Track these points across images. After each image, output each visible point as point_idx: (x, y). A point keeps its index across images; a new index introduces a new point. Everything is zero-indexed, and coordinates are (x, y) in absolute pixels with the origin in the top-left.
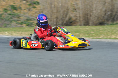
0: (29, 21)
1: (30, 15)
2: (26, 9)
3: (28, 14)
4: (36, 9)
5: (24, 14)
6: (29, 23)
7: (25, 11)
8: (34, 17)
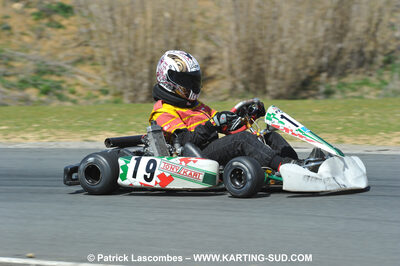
0: (46, 77)
1: (44, 54)
2: (28, 32)
3: (38, 50)
4: (61, 31)
5: (25, 48)
6: (48, 84)
7: (26, 39)
8: (59, 60)
